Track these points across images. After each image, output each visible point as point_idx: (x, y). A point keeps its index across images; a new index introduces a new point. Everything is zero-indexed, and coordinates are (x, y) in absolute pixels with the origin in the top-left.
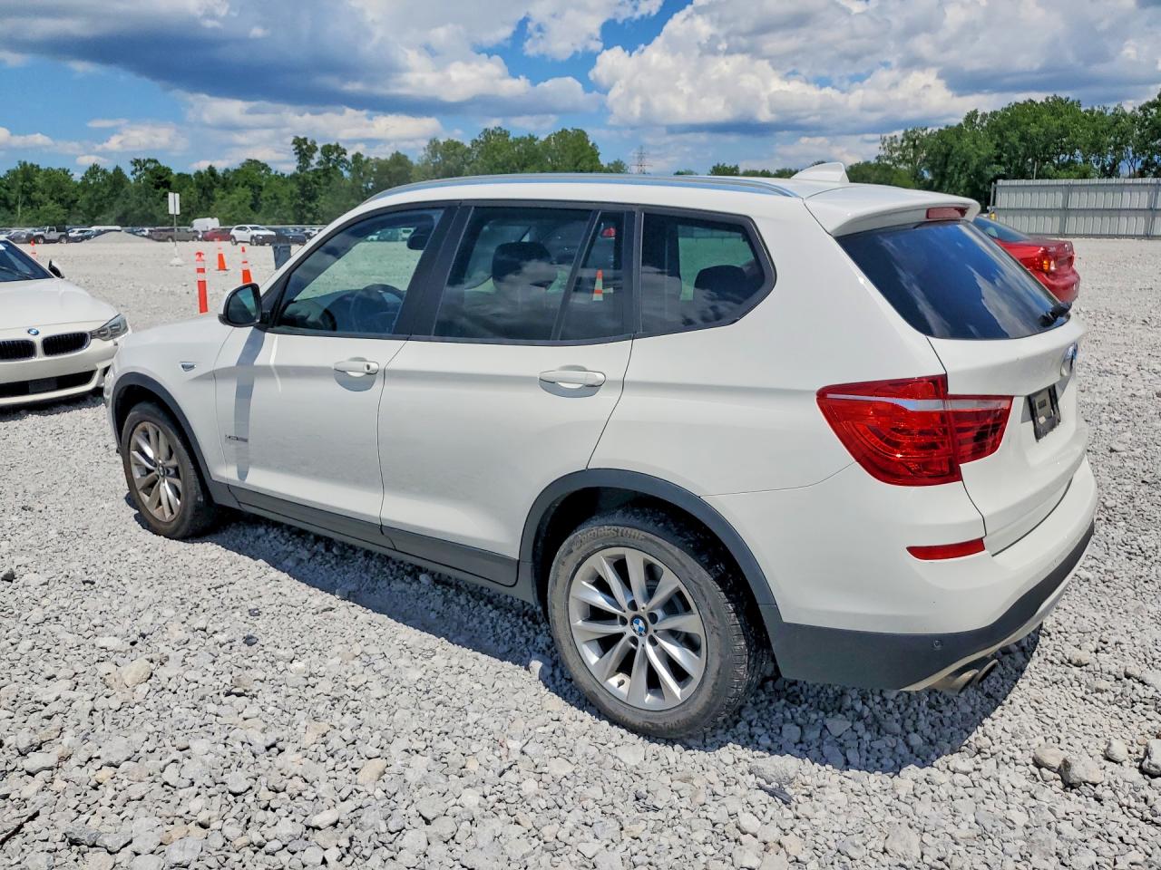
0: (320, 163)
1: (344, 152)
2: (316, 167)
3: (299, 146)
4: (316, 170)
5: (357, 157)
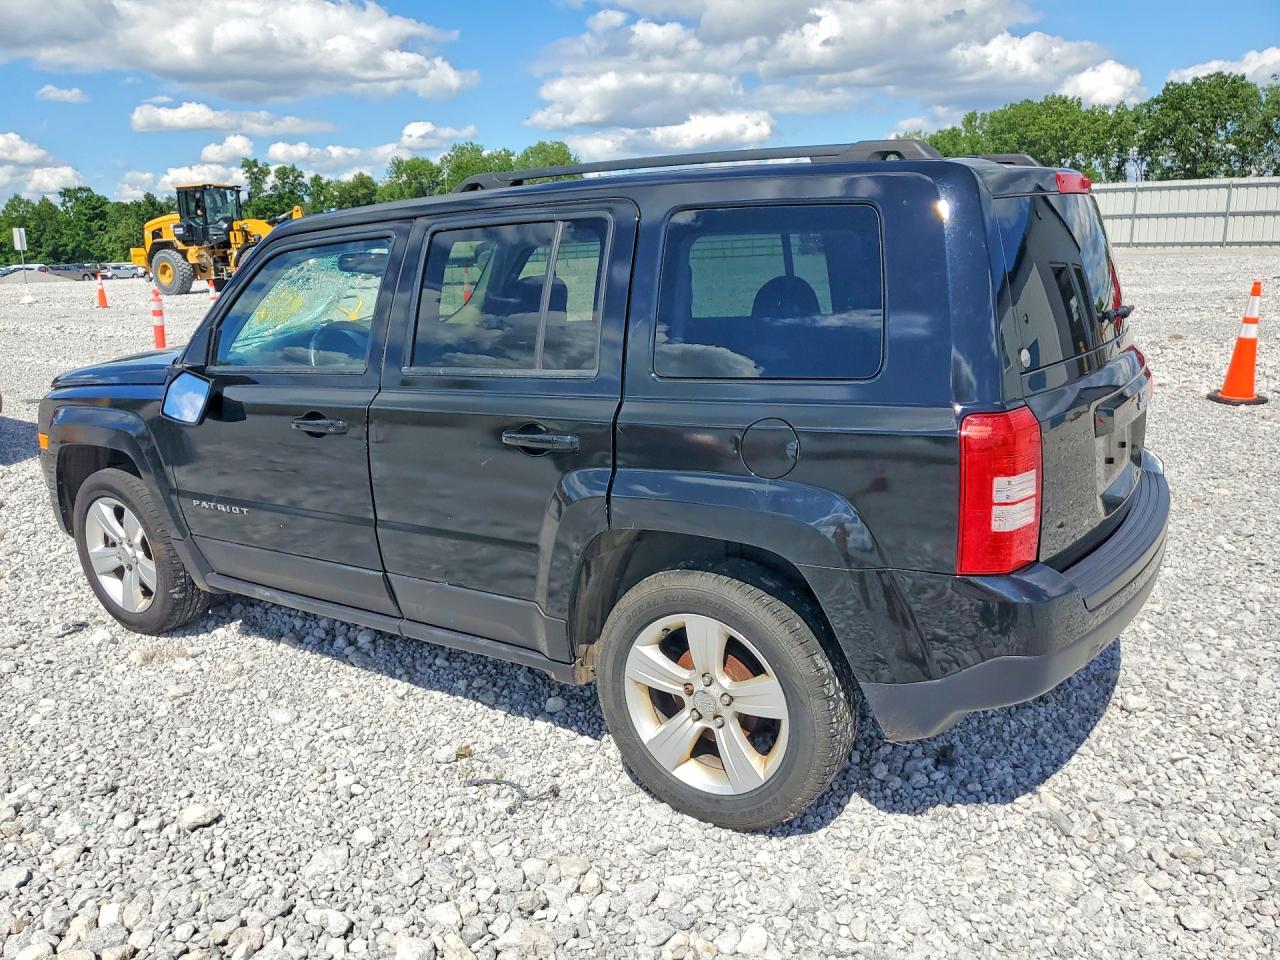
0: (275, 187)
1: (301, 175)
2: (270, 192)
3: (250, 168)
4: (271, 196)
5: (316, 180)
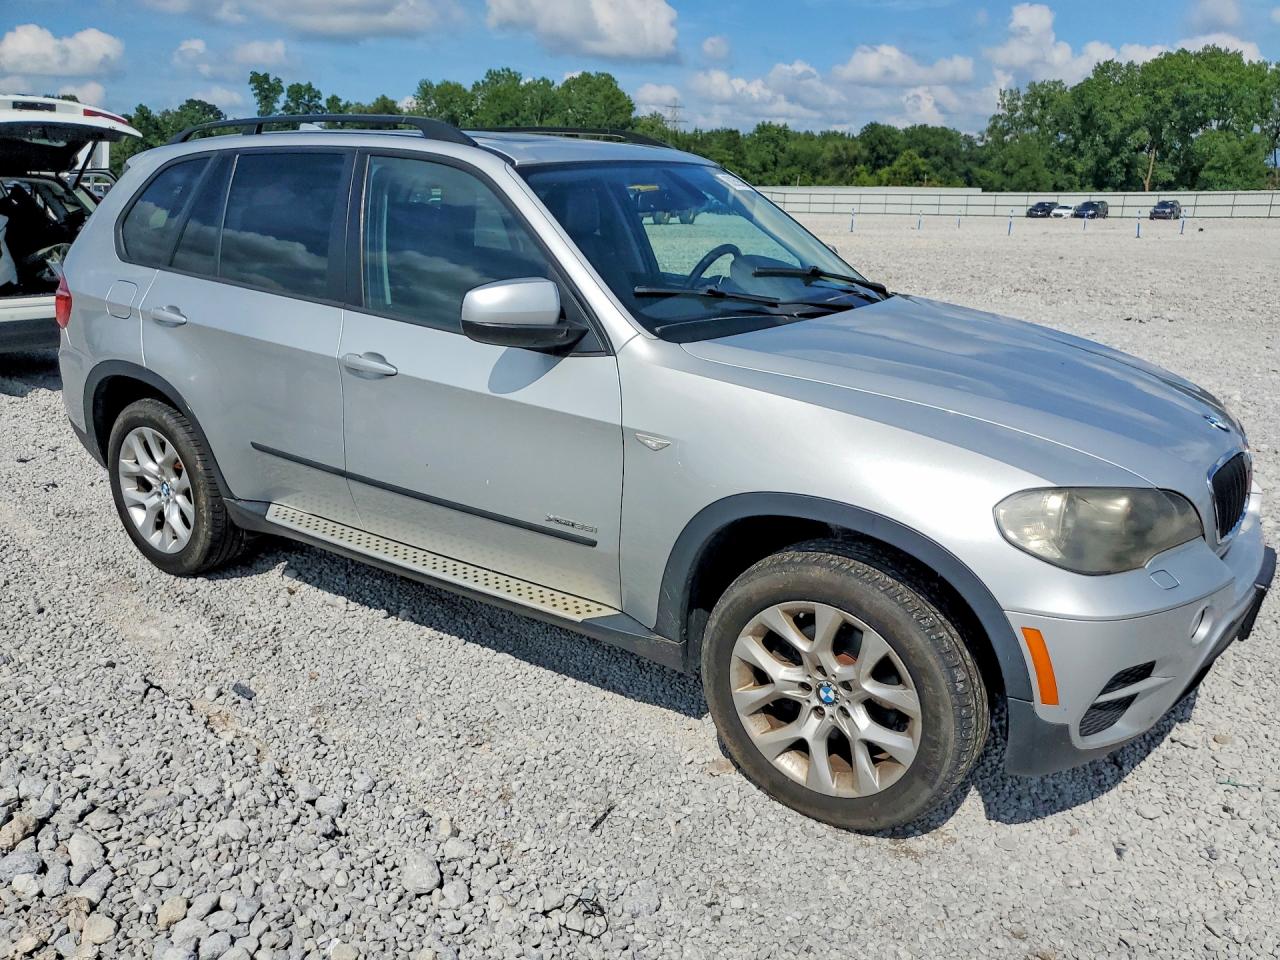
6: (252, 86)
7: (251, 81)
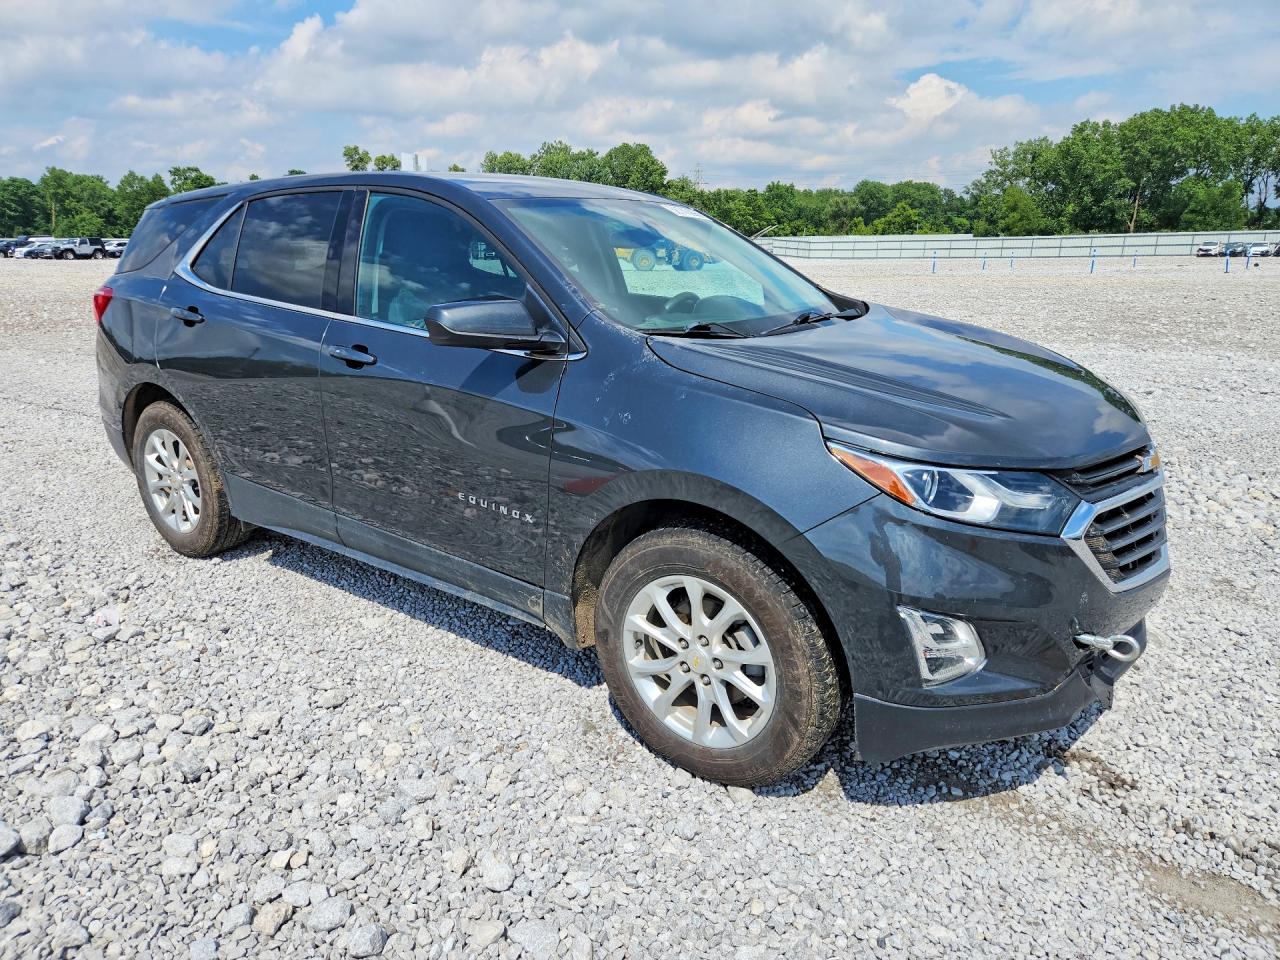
6: (345, 158)
7: (345, 155)
